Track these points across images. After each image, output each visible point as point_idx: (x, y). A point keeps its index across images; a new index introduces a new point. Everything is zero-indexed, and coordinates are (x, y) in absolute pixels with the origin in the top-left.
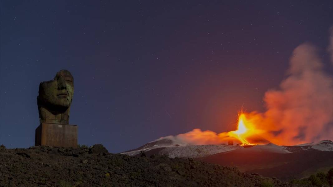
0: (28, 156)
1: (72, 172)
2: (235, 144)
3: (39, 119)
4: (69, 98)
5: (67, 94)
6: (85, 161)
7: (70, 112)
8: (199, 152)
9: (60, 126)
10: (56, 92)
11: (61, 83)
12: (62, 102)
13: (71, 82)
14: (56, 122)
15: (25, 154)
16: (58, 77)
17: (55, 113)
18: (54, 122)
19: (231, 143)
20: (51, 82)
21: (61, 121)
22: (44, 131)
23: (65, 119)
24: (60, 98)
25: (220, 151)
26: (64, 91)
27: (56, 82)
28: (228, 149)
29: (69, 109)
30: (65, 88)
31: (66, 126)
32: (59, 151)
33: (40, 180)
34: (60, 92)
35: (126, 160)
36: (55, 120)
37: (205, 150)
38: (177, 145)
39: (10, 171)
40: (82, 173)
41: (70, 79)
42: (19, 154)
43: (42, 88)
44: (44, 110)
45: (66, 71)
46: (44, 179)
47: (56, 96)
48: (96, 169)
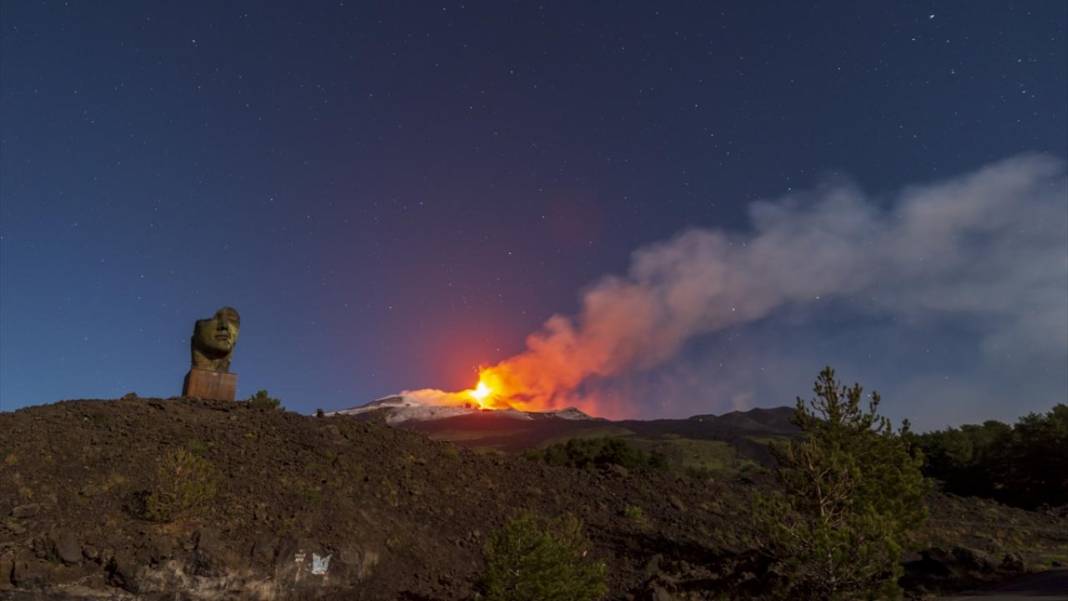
0: (162, 408)
1: (209, 430)
2: (473, 407)
3: (190, 364)
4: (231, 341)
5: (228, 336)
6: (234, 418)
7: (231, 358)
8: (432, 413)
9: (215, 374)
10: (215, 332)
11: (222, 323)
12: (222, 345)
13: (237, 322)
14: (212, 368)
15: (159, 405)
16: (219, 315)
17: (211, 358)
18: (209, 368)
19: (468, 405)
20: (210, 320)
21: (219, 368)
22: (193, 379)
23: (225, 365)
24: (219, 340)
25: (456, 414)
26: (224, 332)
27: (216, 322)
28: (465, 412)
29: (232, 354)
30: (227, 329)
31: (224, 375)
32: (205, 404)
33: (164, 438)
34: (219, 333)
35: (286, 418)
36: (210, 366)
37: (438, 412)
38: (408, 405)
39: (128, 425)
40: (222, 431)
41: (235, 319)
42: (151, 405)
43: (199, 326)
44: (197, 353)
45: (230, 309)
46: (170, 437)
47: (213, 338)
48: (243, 427)
